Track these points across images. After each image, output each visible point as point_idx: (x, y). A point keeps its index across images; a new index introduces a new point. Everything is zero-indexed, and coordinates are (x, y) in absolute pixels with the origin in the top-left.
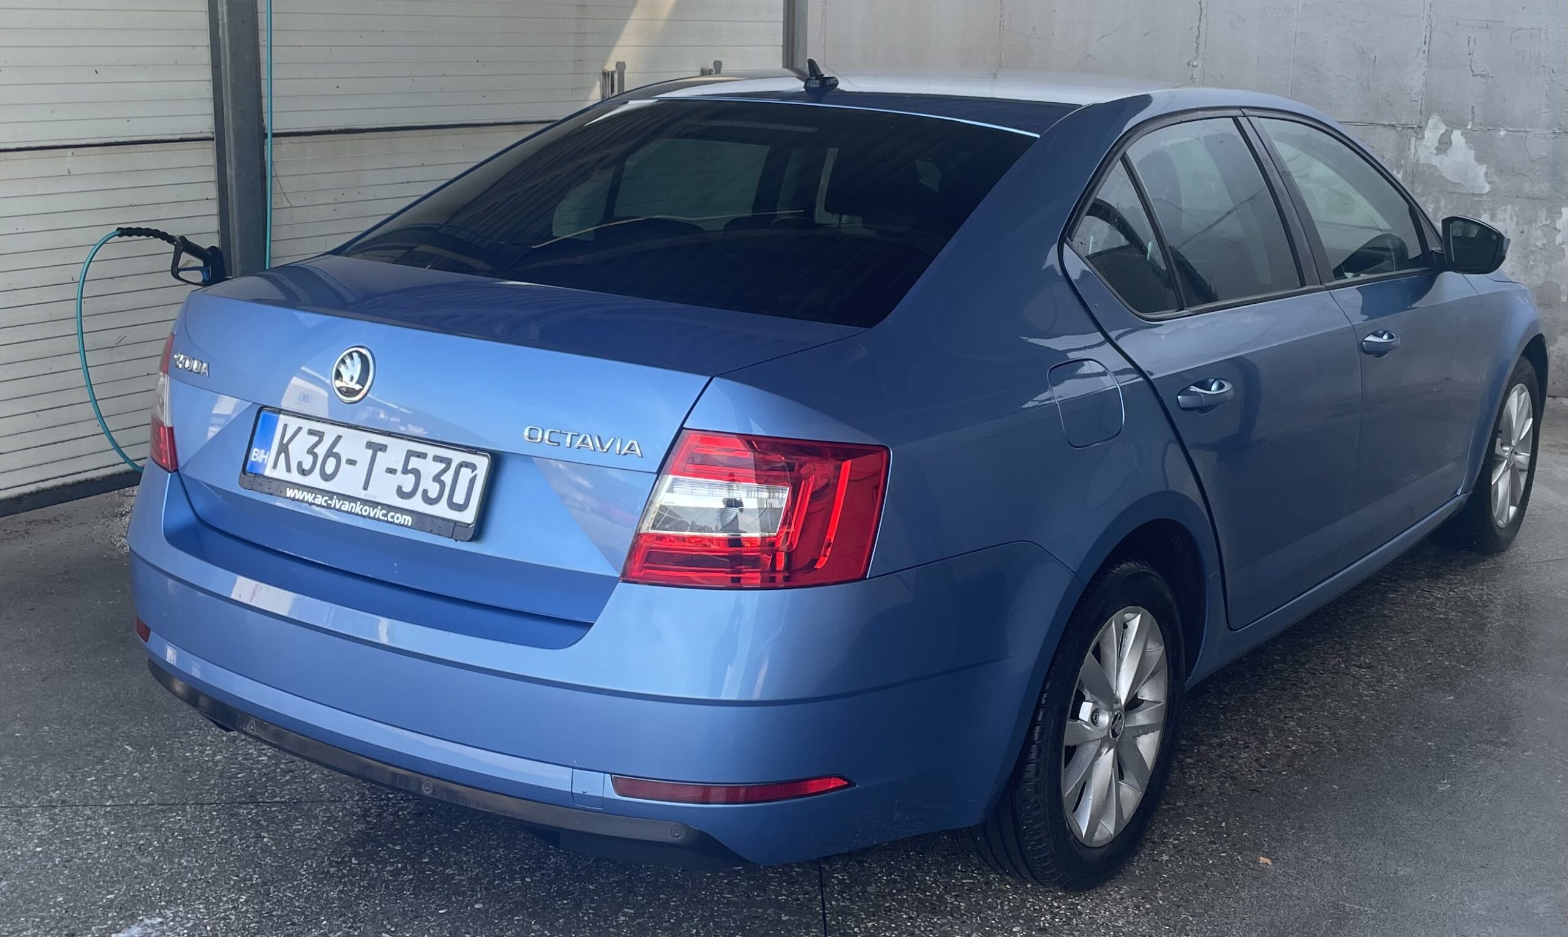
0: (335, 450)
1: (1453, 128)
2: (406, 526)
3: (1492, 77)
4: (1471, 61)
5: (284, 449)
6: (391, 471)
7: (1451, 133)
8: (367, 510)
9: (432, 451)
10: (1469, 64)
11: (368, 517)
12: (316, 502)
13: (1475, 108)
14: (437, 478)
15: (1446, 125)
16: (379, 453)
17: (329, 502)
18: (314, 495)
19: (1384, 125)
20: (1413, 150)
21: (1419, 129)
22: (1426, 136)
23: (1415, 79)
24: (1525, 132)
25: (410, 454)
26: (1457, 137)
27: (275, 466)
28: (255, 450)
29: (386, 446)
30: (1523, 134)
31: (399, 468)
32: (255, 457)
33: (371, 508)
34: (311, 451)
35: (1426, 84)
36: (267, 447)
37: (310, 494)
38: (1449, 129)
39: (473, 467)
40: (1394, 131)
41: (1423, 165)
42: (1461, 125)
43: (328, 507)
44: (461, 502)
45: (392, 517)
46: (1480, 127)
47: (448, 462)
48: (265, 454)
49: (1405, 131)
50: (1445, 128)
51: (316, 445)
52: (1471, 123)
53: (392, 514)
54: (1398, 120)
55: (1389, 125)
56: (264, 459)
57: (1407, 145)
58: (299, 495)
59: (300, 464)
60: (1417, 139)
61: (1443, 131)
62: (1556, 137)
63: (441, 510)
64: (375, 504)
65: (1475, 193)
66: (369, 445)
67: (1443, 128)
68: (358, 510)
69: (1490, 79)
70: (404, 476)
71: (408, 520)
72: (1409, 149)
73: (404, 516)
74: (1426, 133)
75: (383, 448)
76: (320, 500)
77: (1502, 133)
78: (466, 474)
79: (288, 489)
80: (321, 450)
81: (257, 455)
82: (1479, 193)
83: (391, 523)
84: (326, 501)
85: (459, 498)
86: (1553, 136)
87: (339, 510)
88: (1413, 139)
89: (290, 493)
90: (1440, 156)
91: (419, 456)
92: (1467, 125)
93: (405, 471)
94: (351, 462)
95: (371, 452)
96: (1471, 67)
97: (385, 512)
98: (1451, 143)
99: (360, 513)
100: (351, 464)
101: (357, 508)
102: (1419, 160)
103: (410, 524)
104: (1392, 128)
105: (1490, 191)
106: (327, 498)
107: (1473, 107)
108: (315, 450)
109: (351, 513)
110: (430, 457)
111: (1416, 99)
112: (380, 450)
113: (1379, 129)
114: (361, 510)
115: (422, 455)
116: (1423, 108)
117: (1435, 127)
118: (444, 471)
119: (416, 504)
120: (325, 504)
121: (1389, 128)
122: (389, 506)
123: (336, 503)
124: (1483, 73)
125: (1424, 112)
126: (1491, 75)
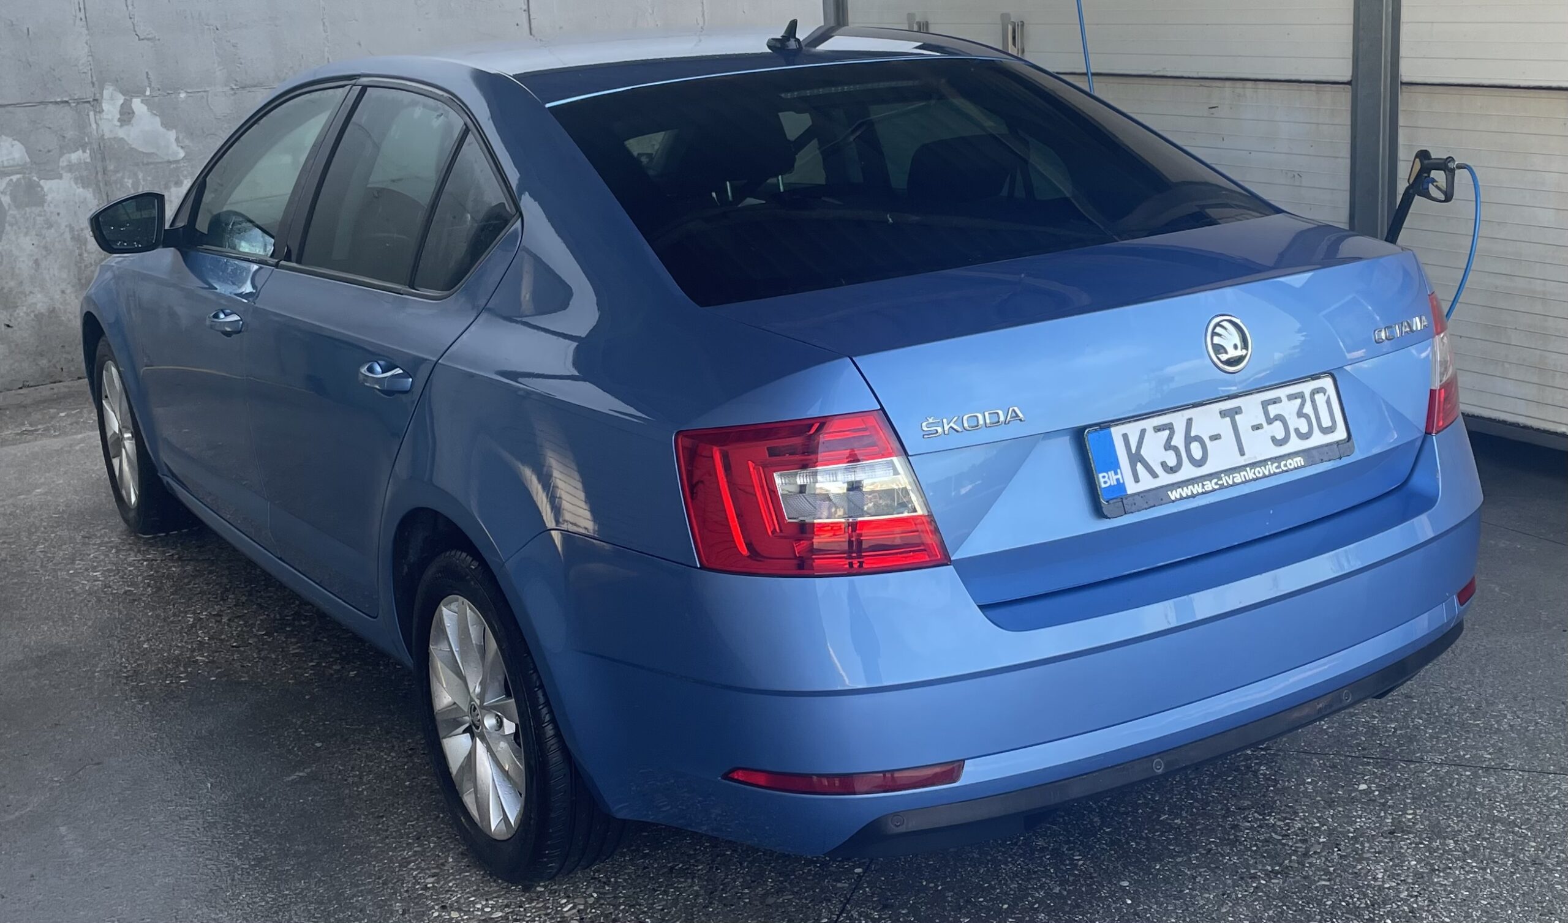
0: (1193, 434)
1: (132, 97)
2: (1302, 467)
3: (159, 40)
4: (134, 24)
5: (1136, 458)
6: (1257, 427)
7: (131, 101)
8: (1260, 471)
9: (1282, 393)
10: (132, 27)
11: (1265, 476)
12: (1207, 489)
13: (150, 73)
14: (1300, 414)
15: (124, 95)
16: (1237, 417)
17: (1220, 482)
18: (1200, 484)
19: (56, 103)
20: (94, 126)
21: (95, 102)
22: (104, 108)
23: (78, 48)
24: (205, 91)
25: (1265, 404)
26: (137, 104)
27: (1137, 480)
28: (1101, 475)
29: (1239, 408)
30: (203, 93)
31: (1262, 420)
32: (1105, 482)
33: (1263, 468)
34: (1168, 446)
35: (91, 54)
36: (1115, 466)
37: (1196, 486)
38: (127, 98)
39: (1322, 390)
40: (69, 108)
41: (109, 139)
42: (140, 93)
43: (1222, 487)
44: (1330, 424)
45: (1285, 465)
46: (160, 92)
47: (1301, 395)
48: (1116, 473)
49: (81, 106)
50: (123, 98)
51: (1170, 438)
52: (148, 89)
53: (1283, 463)
54: (70, 95)
55: (62, 102)
56: (1118, 480)
57: (87, 121)
58: (1186, 492)
59: (1164, 465)
60: (95, 112)
61: (122, 101)
62: (235, 93)
63: (1318, 439)
64: (1263, 463)
65: (171, 159)
66: (1223, 414)
67: (120, 99)
68: (1251, 476)
69: (157, 42)
70: (1271, 426)
71: (1299, 461)
72: (90, 125)
73: (1295, 460)
74: (103, 105)
75: (1238, 411)
76: (1209, 485)
77: (183, 95)
78: (1320, 398)
79: (1169, 493)
80: (1178, 441)
81: (1105, 480)
82: (175, 159)
83: (1287, 471)
84: (1216, 484)
85: (1326, 422)
86: (232, 92)
87: (1235, 484)
88: (92, 114)
89: (1174, 495)
90: (125, 127)
91: (1275, 403)
92: (145, 92)
93: (1270, 421)
94: (1215, 437)
95: (1228, 419)
96: (135, 31)
97: (1276, 464)
98: (133, 112)
99: (1255, 477)
100: (1216, 439)
101: (1250, 474)
102: (103, 135)
103: (1303, 464)
104: (67, 104)
105: (184, 157)
106: (1215, 480)
107: (147, 73)
108: (1173, 443)
109: (1247, 481)
110: (1284, 399)
111: (85, 71)
112: (1237, 413)
113: (51, 107)
114: (1254, 473)
115: (1276, 401)
116: (95, 79)
117: (112, 98)
118: (1303, 405)
119: (1295, 444)
120: (1217, 487)
121: (62, 105)
122: (1275, 458)
123: (1226, 480)
124: (149, 36)
125: (96, 83)
126: (157, 38)
